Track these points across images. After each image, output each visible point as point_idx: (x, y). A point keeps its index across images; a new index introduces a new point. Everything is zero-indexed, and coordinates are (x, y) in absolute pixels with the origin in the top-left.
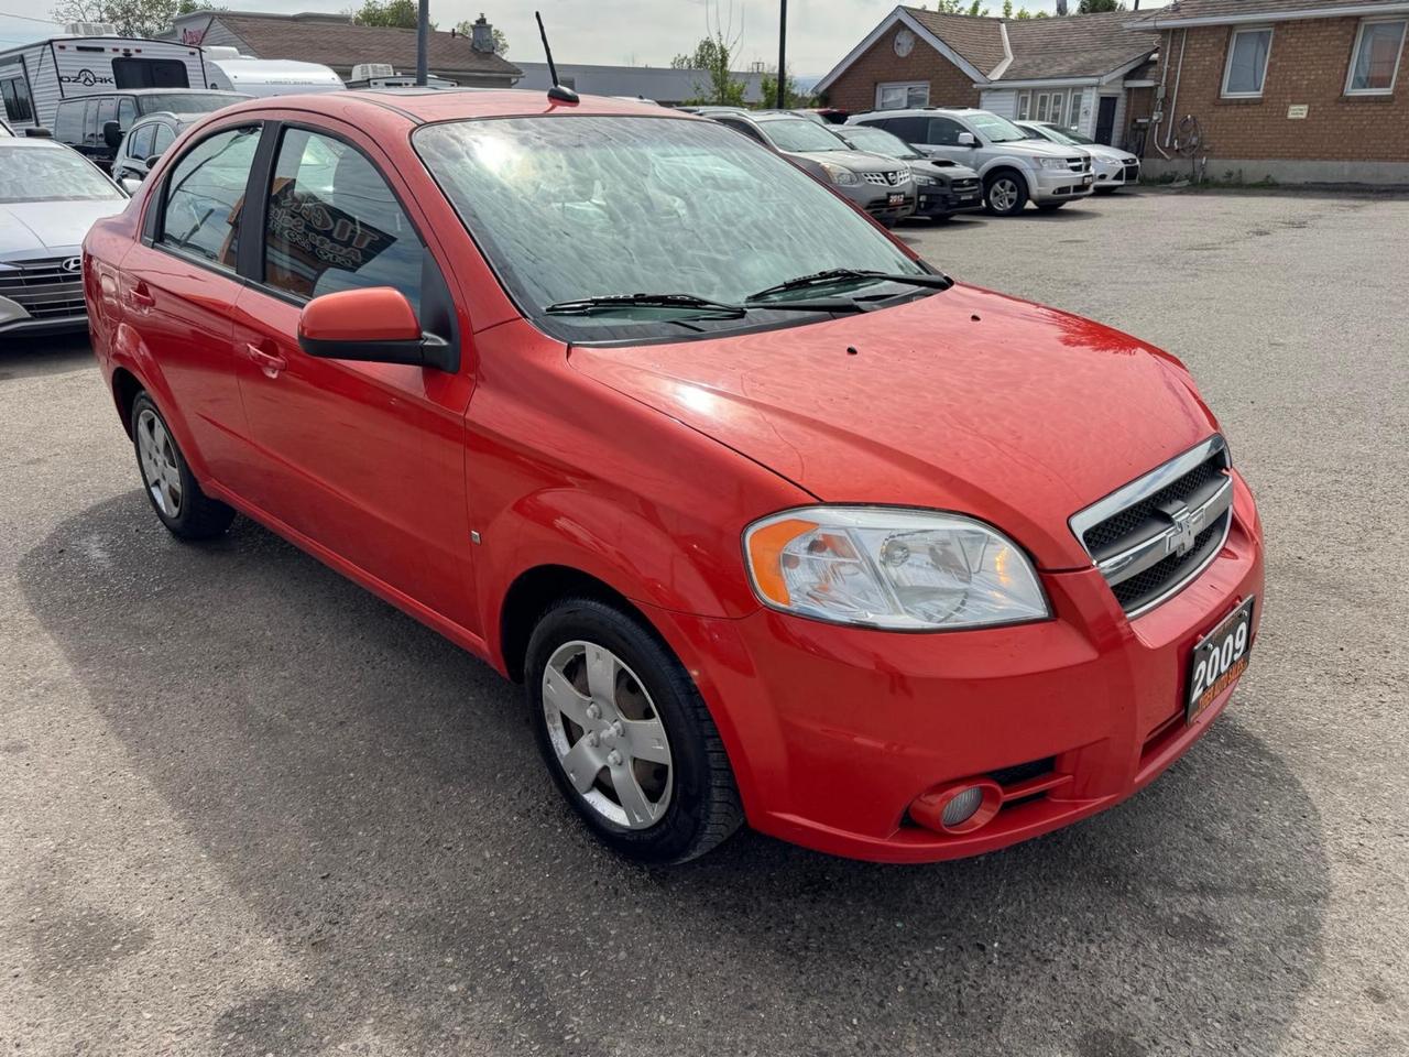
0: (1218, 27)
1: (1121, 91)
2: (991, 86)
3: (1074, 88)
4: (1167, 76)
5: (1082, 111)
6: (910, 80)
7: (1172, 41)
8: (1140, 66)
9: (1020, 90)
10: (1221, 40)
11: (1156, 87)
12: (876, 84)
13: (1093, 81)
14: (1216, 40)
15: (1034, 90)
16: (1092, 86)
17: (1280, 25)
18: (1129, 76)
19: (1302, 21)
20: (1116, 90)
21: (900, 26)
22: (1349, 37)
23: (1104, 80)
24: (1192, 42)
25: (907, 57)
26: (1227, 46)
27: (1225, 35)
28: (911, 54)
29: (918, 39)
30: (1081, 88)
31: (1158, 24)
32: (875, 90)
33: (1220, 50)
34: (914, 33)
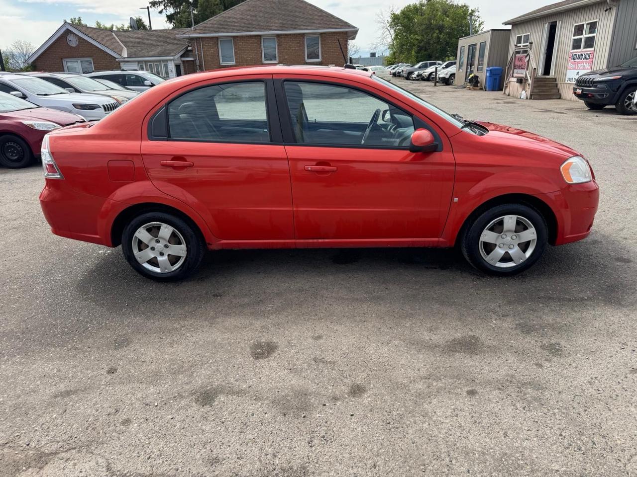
0: (212, 38)
1: (180, 62)
2: (125, 60)
3: (164, 61)
4: (198, 56)
5: (169, 71)
6: (81, 57)
7: (197, 42)
8: (185, 53)
9: (139, 62)
10: (215, 42)
11: (195, 60)
12: (62, 59)
13: (172, 58)
14: (213, 43)
15: (146, 62)
16: (171, 60)
17: (235, 37)
18: (182, 56)
19: (242, 36)
20: (179, 62)
21: (68, 32)
22: (259, 43)
23: (176, 57)
24: (204, 43)
25: (76, 46)
26: (218, 44)
27: (216, 41)
28: (78, 45)
29: (80, 38)
30: (167, 61)
31: (191, 36)
32: (62, 61)
33: (216, 46)
34: (77, 35)
